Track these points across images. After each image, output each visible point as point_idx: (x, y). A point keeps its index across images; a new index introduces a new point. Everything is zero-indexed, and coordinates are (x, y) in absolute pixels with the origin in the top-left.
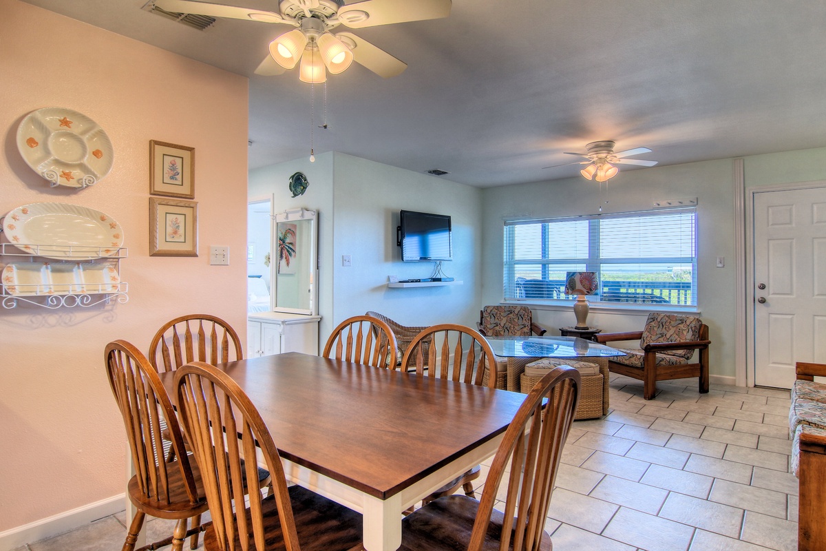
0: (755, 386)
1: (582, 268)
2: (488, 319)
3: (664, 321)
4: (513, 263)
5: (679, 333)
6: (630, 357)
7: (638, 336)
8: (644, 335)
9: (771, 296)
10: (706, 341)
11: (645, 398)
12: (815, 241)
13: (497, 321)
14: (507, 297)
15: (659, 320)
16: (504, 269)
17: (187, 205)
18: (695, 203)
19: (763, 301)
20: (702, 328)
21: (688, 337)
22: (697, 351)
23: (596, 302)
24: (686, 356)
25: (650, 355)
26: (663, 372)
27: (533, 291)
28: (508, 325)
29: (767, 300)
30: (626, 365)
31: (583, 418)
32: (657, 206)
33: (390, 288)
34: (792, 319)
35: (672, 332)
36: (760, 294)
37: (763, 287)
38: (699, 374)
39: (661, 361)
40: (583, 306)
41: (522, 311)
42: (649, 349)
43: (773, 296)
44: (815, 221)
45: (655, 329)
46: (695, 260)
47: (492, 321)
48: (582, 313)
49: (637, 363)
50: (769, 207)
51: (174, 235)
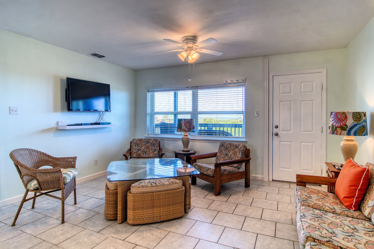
0: (273, 180)
1: (188, 117)
2: (134, 147)
3: (227, 146)
4: (153, 114)
5: (235, 154)
6: (207, 170)
7: (214, 155)
8: (217, 155)
9: (281, 132)
10: (249, 158)
11: (215, 195)
12: (302, 102)
13: (139, 147)
14: (149, 133)
15: (225, 146)
16: (148, 117)
18: (245, 81)
19: (277, 135)
20: (247, 151)
21: (239, 156)
22: (244, 164)
23: (196, 136)
24: (238, 167)
25: (218, 169)
26: (225, 178)
27: (164, 129)
28: (146, 150)
29: (279, 134)
30: (205, 175)
31: (170, 219)
32: (226, 83)
33: (59, 130)
34: (290, 144)
35: (231, 153)
36: (275, 131)
37: (277, 127)
38: (245, 177)
39: (224, 171)
40: (186, 138)
41: (154, 141)
42: (218, 166)
43: (282, 132)
44: (302, 91)
45: (223, 151)
46: (244, 112)
47: (137, 148)
48: (186, 142)
49: (210, 173)
50: (280, 84)
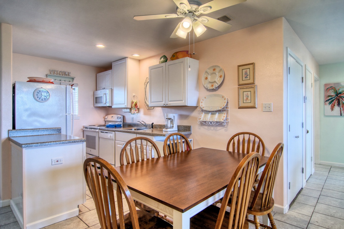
17: (251, 87)
51: (247, 100)
